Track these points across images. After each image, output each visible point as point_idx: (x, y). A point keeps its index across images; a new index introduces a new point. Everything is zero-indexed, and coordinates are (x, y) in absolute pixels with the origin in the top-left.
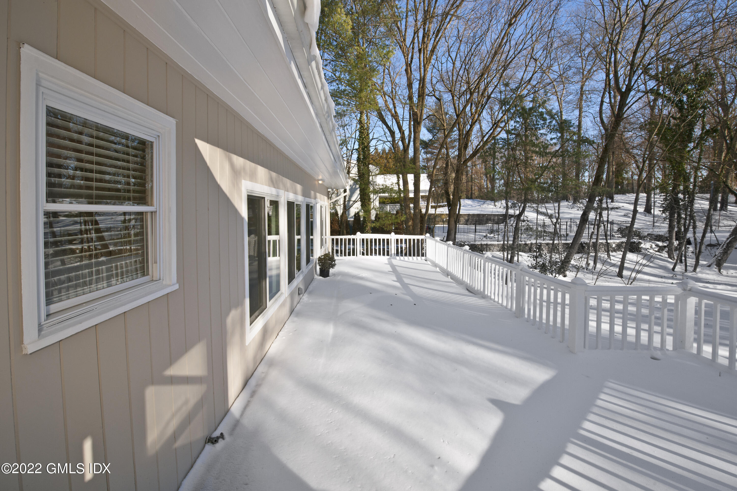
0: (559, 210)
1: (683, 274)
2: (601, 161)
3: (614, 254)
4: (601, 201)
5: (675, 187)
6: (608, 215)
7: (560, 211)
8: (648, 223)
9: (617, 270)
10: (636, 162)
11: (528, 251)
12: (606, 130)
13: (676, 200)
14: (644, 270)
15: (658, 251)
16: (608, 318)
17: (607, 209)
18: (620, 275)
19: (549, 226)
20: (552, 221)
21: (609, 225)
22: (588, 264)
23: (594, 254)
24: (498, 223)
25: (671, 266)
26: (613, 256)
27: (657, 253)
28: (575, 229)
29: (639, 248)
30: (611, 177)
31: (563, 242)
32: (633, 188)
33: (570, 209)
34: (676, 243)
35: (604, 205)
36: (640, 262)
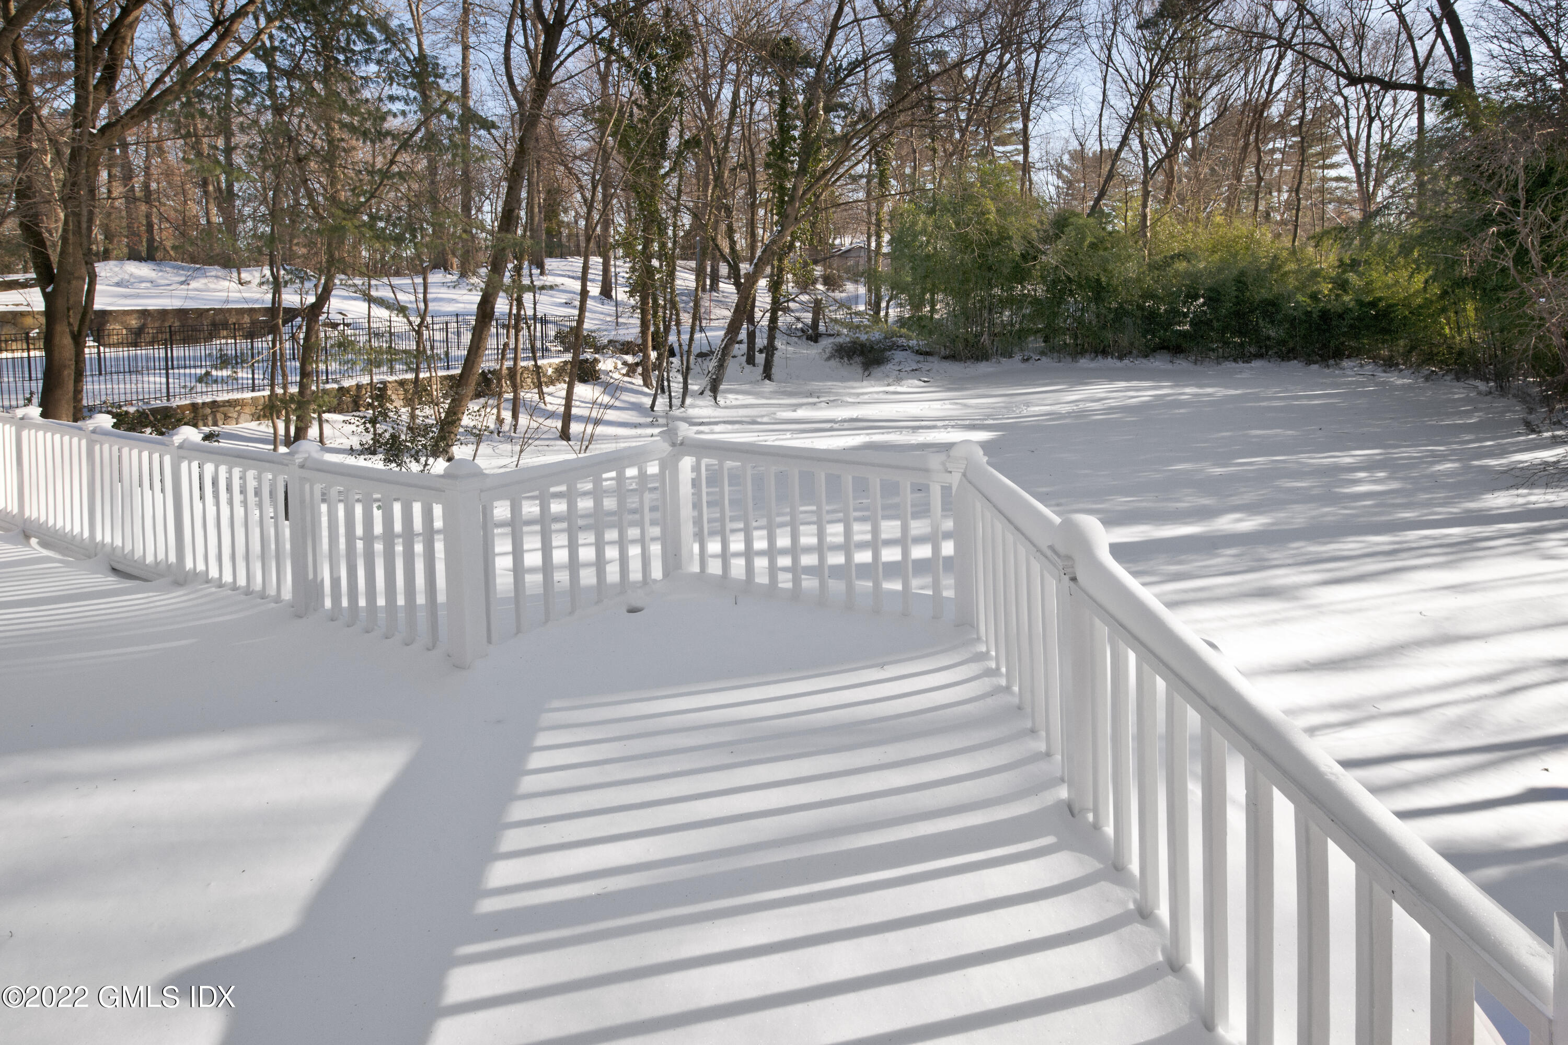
0: (425, 293)
1: (667, 415)
2: (514, 176)
3: (551, 389)
4: (518, 270)
5: (647, 243)
6: (535, 304)
7: (429, 296)
8: (608, 319)
9: (559, 424)
10: (581, 187)
11: (351, 406)
12: (520, 103)
13: (649, 271)
14: (606, 417)
15: (627, 375)
16: (539, 538)
17: (532, 288)
18: (565, 435)
19: (400, 336)
20: (410, 323)
21: (539, 326)
22: (500, 421)
23: (511, 396)
24: (251, 335)
25: (648, 401)
26: (549, 395)
27: (626, 379)
28: (467, 338)
29: (595, 371)
30: (537, 219)
31: (441, 373)
32: (578, 246)
33: (453, 291)
34: (653, 355)
35: (526, 281)
36: (599, 400)
